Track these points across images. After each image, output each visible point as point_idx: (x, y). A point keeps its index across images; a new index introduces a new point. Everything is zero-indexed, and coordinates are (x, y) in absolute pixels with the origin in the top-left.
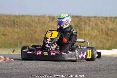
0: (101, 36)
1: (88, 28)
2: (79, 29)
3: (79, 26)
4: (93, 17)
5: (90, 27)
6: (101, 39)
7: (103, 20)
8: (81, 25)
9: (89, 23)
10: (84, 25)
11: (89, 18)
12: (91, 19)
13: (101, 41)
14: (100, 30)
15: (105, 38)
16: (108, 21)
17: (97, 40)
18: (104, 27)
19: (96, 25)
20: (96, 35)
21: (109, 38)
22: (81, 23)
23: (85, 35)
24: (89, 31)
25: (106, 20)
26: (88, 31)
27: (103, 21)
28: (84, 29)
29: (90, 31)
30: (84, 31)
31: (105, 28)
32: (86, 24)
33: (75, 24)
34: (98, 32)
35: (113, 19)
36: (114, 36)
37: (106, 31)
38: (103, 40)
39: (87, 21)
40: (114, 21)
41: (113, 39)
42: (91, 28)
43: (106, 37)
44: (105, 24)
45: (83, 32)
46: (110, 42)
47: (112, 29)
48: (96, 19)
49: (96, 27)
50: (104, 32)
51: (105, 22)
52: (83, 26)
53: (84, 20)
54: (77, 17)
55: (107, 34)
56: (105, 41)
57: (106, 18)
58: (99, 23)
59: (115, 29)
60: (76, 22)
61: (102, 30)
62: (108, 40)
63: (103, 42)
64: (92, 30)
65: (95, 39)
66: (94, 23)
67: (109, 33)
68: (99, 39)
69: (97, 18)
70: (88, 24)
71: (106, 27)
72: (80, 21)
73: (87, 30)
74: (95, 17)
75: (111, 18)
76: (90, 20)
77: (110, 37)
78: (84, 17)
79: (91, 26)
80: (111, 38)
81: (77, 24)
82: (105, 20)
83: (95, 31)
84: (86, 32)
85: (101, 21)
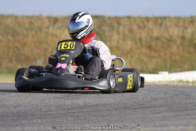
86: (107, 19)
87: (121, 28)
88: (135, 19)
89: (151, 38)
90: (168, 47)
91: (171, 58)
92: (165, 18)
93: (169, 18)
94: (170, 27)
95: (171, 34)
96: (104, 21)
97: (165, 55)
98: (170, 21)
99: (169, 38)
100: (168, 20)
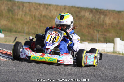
0: (33, 22)
1: (21, 13)
2: (12, 13)
3: (12, 10)
5: (23, 12)
6: (33, 24)
7: (37, 7)
8: (14, 10)
11: (23, 3)
12: (25, 4)
13: (33, 27)
15: (37, 24)
16: (41, 8)
17: (29, 25)
18: (37, 13)
19: (30, 10)
20: (29, 21)
21: (42, 25)
22: (14, 8)
23: (18, 19)
24: (22, 16)
25: (40, 6)
26: (20, 16)
27: (36, 7)
28: (16, 14)
29: (23, 16)
30: (17, 15)
31: (38, 15)
32: (19, 9)
33: (9, 8)
34: (31, 18)
35: (47, 6)
36: (47, 23)
37: (38, 17)
38: (35, 26)
40: (47, 9)
42: (24, 13)
43: (38, 23)
44: (39, 10)
45: (16, 17)
47: (45, 16)
49: (29, 13)
50: (37, 18)
51: (38, 9)
52: (16, 11)
53: (17, 4)
55: (40, 21)
56: (37, 27)
57: (40, 5)
58: (33, 9)
59: (47, 16)
60: (9, 6)
61: (35, 16)
63: (35, 28)
64: (25, 15)
65: (28, 25)
66: (28, 9)
67: (42, 19)
68: (32, 25)
69: (31, 4)
70: (21, 9)
72: (13, 6)
74: (29, 3)
75: (45, 5)
76: (23, 6)
77: (43, 23)
78: (18, 2)
79: (24, 11)
81: (11, 8)
82: (39, 7)
83: (28, 17)
84: (19, 17)
85: (34, 8)
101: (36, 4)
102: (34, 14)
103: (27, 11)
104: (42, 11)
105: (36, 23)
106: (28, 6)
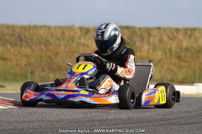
0: (168, 61)
1: (146, 47)
3: (131, 43)
4: (154, 29)
5: (150, 45)
6: (168, 65)
7: (173, 34)
8: (134, 43)
9: (149, 39)
10: (140, 42)
11: (148, 31)
12: (152, 32)
13: (168, 69)
14: (167, 51)
15: (175, 64)
16: (180, 36)
17: (162, 67)
18: (174, 45)
19: (161, 41)
20: (161, 60)
21: (183, 64)
22: (134, 39)
23: (142, 58)
24: (148, 52)
25: (177, 33)
26: (146, 51)
27: (171, 36)
28: (139, 49)
29: (151, 52)
30: (140, 51)
31: (176, 48)
32: (143, 40)
34: (164, 54)
35: (189, 32)
36: (191, 60)
37: (176, 52)
38: (172, 67)
39: (145, 35)
40: (190, 36)
41: (189, 65)
42: (152, 47)
43: (177, 61)
44: (176, 40)
45: (138, 54)
46: (184, 70)
47: (187, 49)
48: (160, 32)
49: (160, 45)
50: (173, 53)
51: (175, 38)
52: (138, 44)
53: (139, 33)
54: (127, 28)
55: (179, 58)
56: (175, 69)
57: (177, 30)
58: (165, 38)
59: (192, 49)
61: (170, 51)
62: (180, 67)
63: (172, 70)
64: (153, 50)
65: (159, 66)
66: (157, 39)
67: (183, 55)
68: (166, 66)
69: (162, 31)
70: (146, 40)
71: (178, 44)
72: (132, 36)
73: (144, 51)
74: (159, 28)
75: (186, 30)
76: (149, 34)
77: (184, 61)
78: (140, 29)
79: (152, 44)
80: (186, 64)
81: (129, 41)
82: (175, 34)
83: (159, 53)
84: (144, 54)
85: (168, 36)
86: (137, 30)
87: (152, 39)
88: (165, 30)
89: (181, 49)
90: (197, 57)
91: (200, 68)
92: (194, 30)
93: (198, 29)
94: (200, 38)
95: (200, 45)
96: (135, 32)
97: (195, 65)
98: (199, 32)
99: (198, 49)
100: (197, 31)
101: (170, 29)
102: (168, 46)
103: (157, 43)
104: (182, 41)
105: (173, 61)
106: (158, 34)
